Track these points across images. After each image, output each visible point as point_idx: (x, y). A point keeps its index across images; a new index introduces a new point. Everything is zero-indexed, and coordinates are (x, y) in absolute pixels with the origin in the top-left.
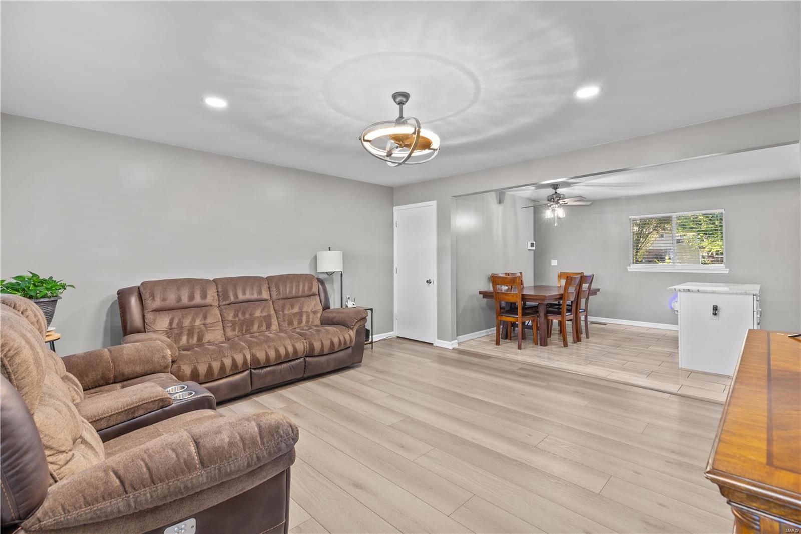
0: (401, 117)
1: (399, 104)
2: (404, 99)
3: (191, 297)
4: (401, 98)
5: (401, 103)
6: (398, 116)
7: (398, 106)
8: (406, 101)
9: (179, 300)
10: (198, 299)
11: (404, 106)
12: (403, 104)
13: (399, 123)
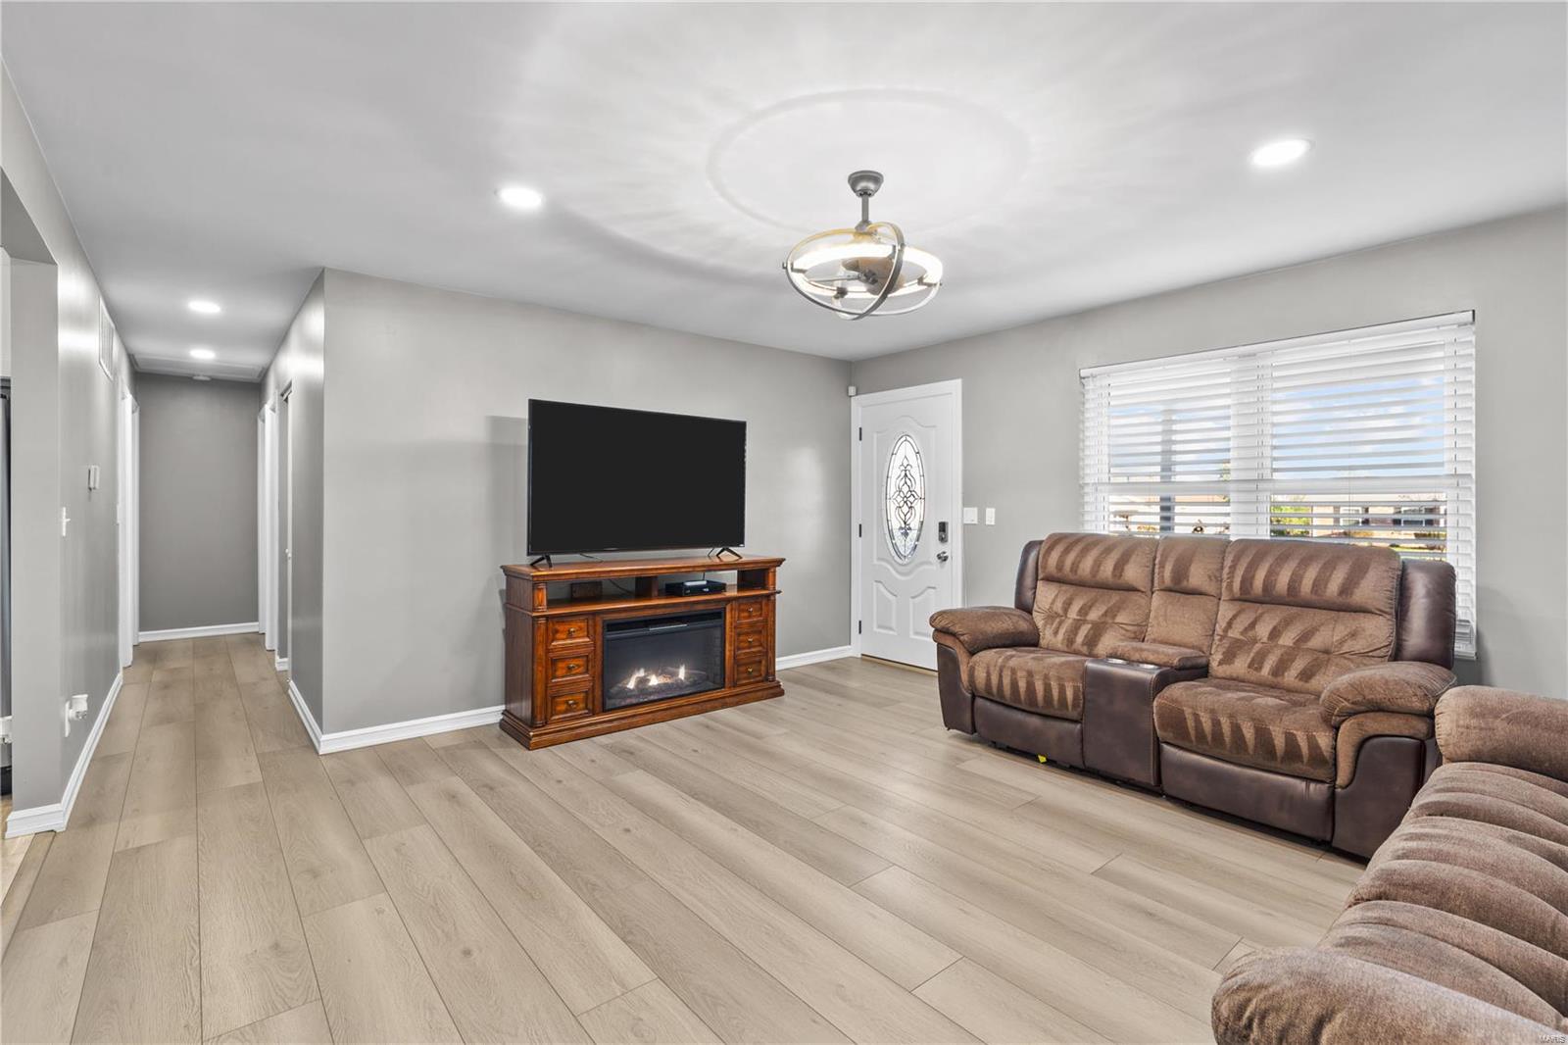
0: (865, 221)
1: (860, 196)
2: (871, 186)
4: (864, 183)
5: (865, 194)
6: (860, 219)
7: (860, 200)
11: (870, 199)
12: (870, 195)
13: (861, 234)
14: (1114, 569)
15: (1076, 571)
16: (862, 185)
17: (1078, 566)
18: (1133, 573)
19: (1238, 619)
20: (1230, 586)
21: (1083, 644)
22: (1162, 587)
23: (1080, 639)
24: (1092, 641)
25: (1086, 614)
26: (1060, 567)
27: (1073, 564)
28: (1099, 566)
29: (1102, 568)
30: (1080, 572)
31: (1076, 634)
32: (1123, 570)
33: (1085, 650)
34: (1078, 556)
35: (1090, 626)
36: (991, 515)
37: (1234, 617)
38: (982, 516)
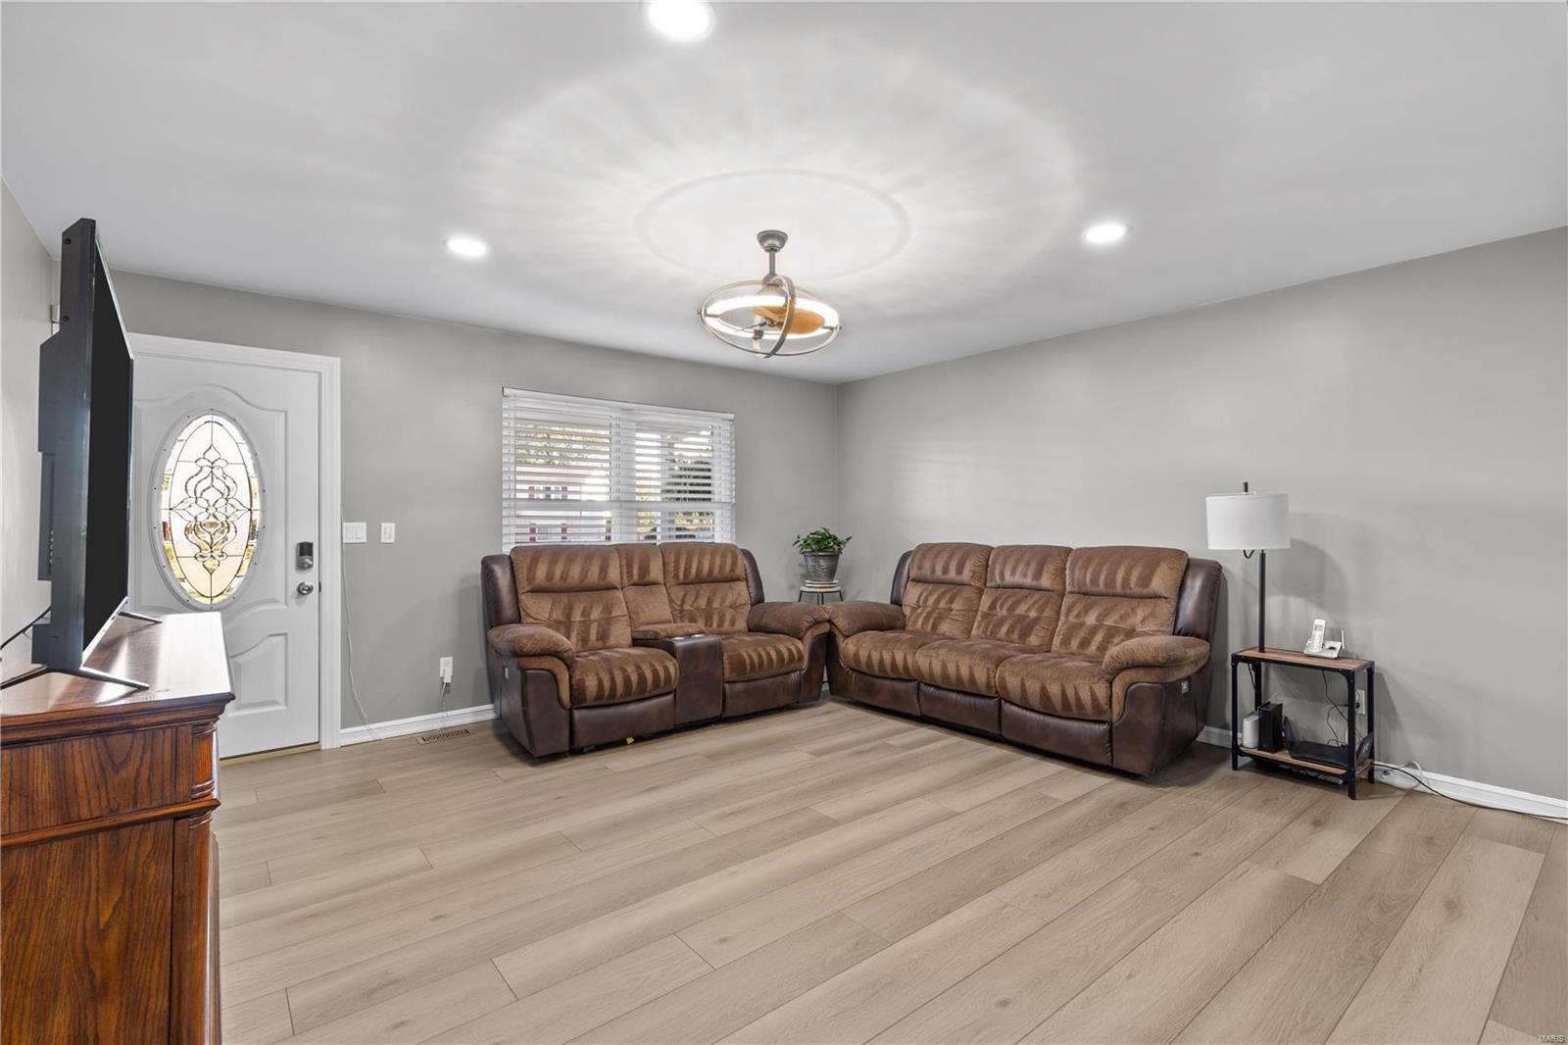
0: (772, 273)
1: (768, 251)
2: (777, 243)
3: (945, 570)
4: (772, 241)
5: (772, 250)
6: (768, 272)
7: (768, 254)
8: (781, 247)
9: (933, 571)
10: (952, 574)
11: (777, 254)
12: (776, 251)
13: (769, 285)
14: (600, 573)
15: (566, 579)
16: (770, 242)
17: (567, 575)
18: (614, 575)
19: (688, 596)
20: (676, 576)
21: (597, 640)
22: (632, 582)
23: (593, 636)
24: (603, 636)
25: (589, 614)
26: (549, 577)
27: (563, 573)
28: (587, 572)
29: (589, 573)
30: (569, 579)
31: (588, 633)
32: (606, 573)
33: (599, 644)
34: (565, 566)
35: (596, 624)
36: (388, 532)
37: (685, 595)
38: (374, 532)
